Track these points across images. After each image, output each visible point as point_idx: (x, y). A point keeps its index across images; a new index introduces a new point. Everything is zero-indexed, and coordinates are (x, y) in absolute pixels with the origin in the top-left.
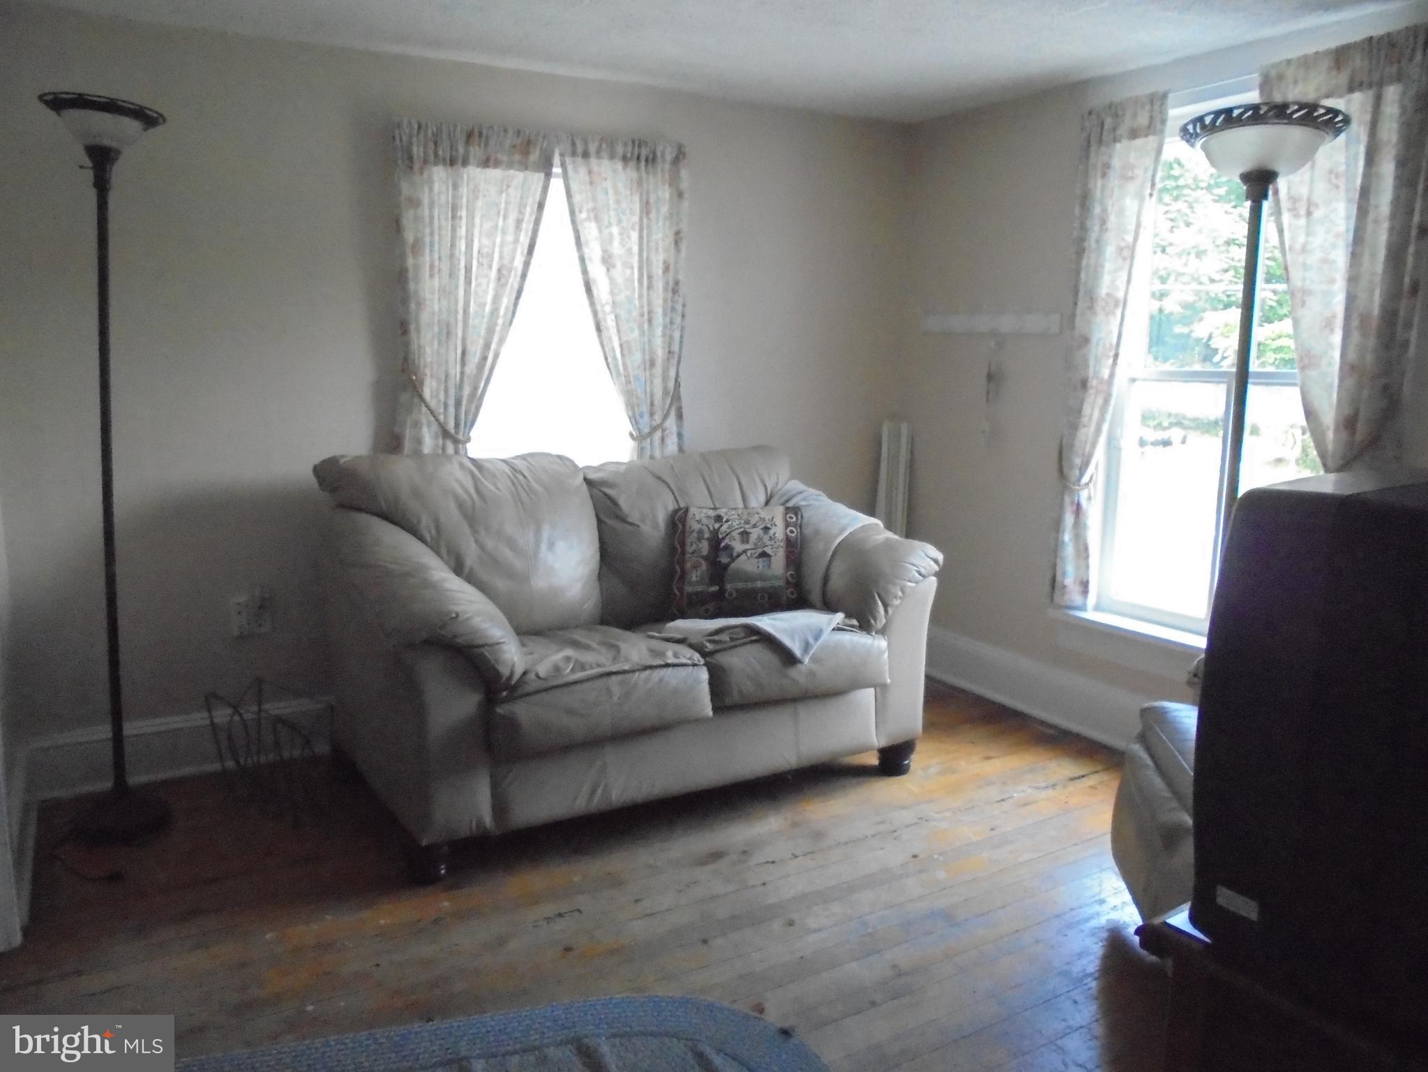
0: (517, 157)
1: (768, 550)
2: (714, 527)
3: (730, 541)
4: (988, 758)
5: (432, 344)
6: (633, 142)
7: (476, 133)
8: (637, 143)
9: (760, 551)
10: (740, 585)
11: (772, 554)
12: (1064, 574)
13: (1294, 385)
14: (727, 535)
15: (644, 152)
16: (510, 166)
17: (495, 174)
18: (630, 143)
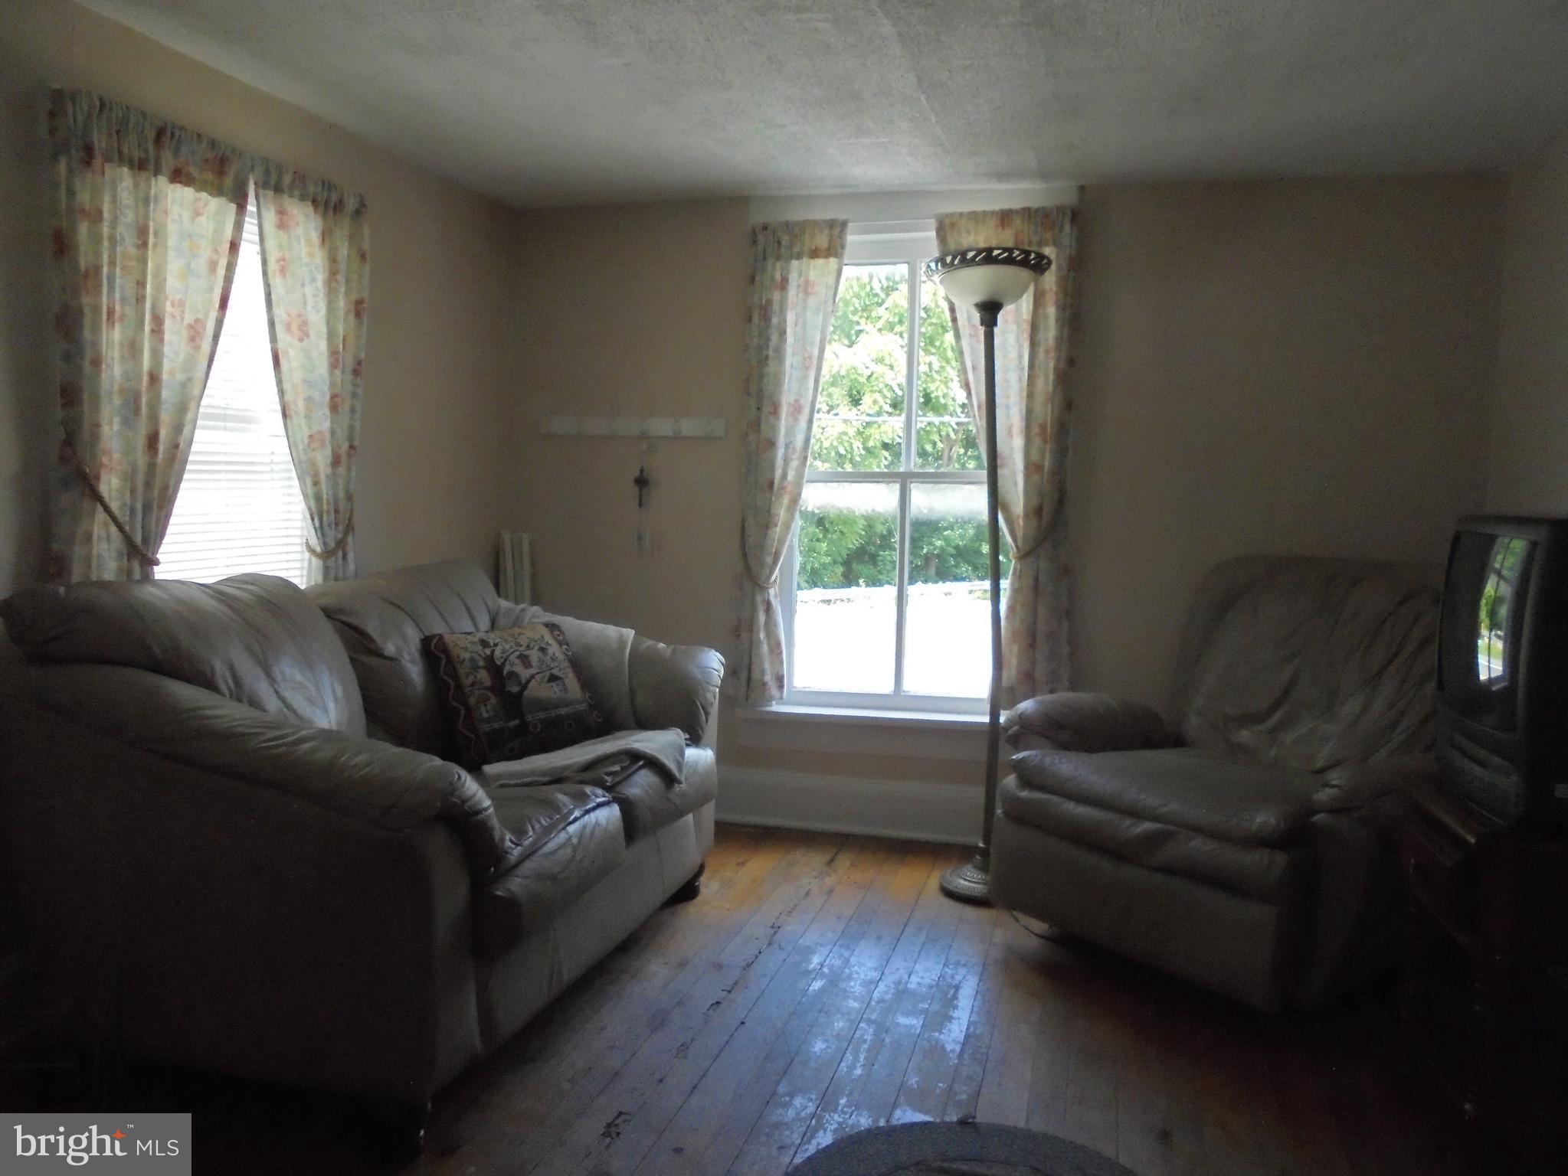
0: (209, 176)
1: (555, 672)
2: (485, 654)
3: (512, 667)
4: (742, 864)
5: (111, 423)
6: (323, 182)
7: (169, 133)
8: (327, 184)
9: (547, 674)
10: (542, 715)
11: (563, 676)
12: (763, 672)
13: (981, 483)
14: (506, 660)
15: (334, 197)
16: (201, 186)
17: (187, 193)
18: (320, 184)
